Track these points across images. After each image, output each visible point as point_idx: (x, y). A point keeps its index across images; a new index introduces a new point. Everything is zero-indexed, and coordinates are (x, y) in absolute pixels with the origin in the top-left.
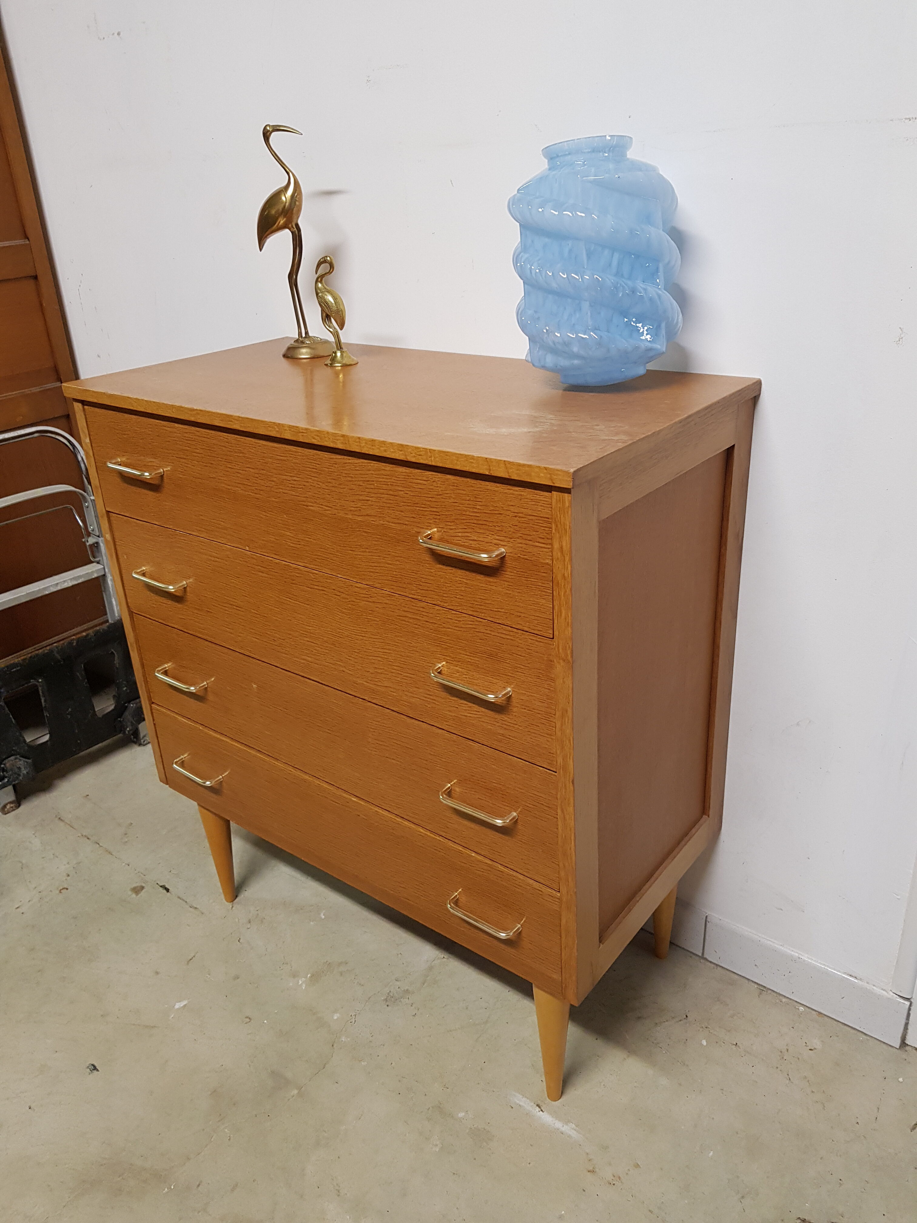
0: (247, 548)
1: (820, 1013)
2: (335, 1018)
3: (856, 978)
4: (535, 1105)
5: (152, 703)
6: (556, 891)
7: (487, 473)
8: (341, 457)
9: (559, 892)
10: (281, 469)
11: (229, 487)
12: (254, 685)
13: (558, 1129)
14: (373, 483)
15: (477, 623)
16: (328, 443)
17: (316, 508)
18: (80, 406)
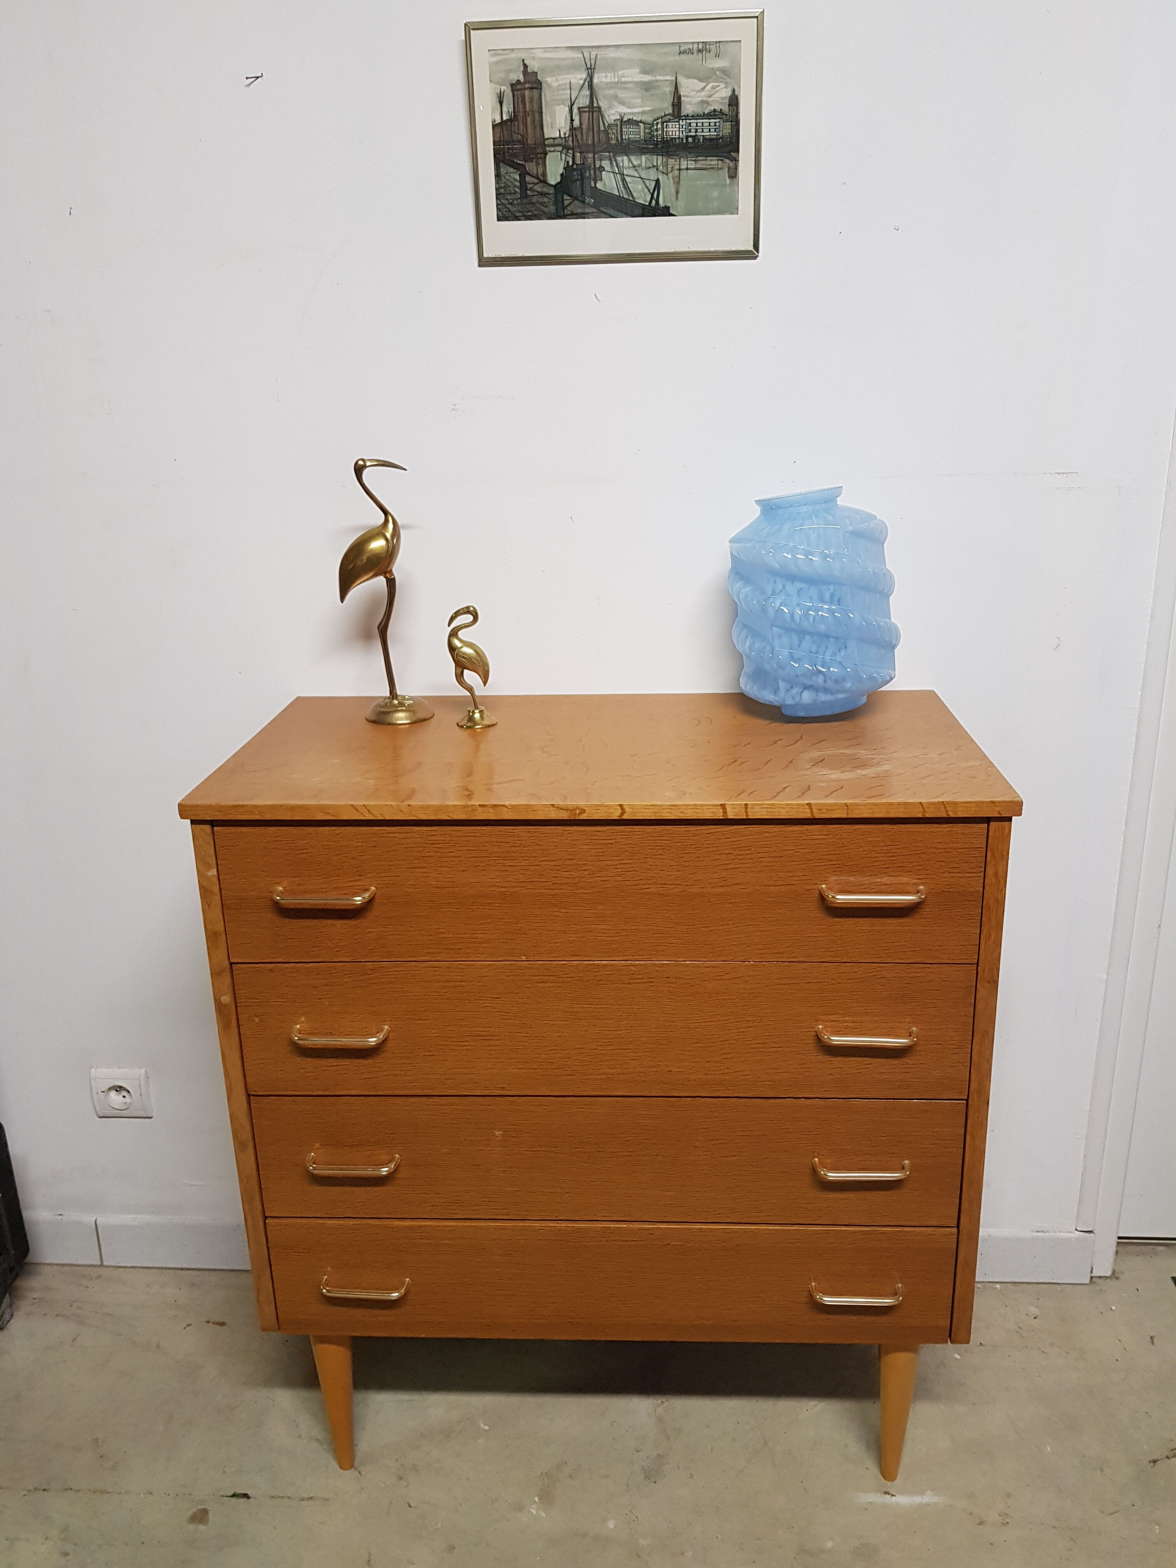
0: (524, 958)
1: (1014, 1283)
2: (612, 1526)
3: (1043, 1232)
4: (883, 1495)
5: (266, 1218)
6: (954, 1227)
7: (920, 815)
8: (706, 827)
9: (958, 1226)
10: (602, 854)
11: (503, 890)
12: (497, 1133)
13: (920, 1504)
14: (749, 848)
15: (880, 969)
16: (690, 815)
17: (653, 889)
18: (207, 828)
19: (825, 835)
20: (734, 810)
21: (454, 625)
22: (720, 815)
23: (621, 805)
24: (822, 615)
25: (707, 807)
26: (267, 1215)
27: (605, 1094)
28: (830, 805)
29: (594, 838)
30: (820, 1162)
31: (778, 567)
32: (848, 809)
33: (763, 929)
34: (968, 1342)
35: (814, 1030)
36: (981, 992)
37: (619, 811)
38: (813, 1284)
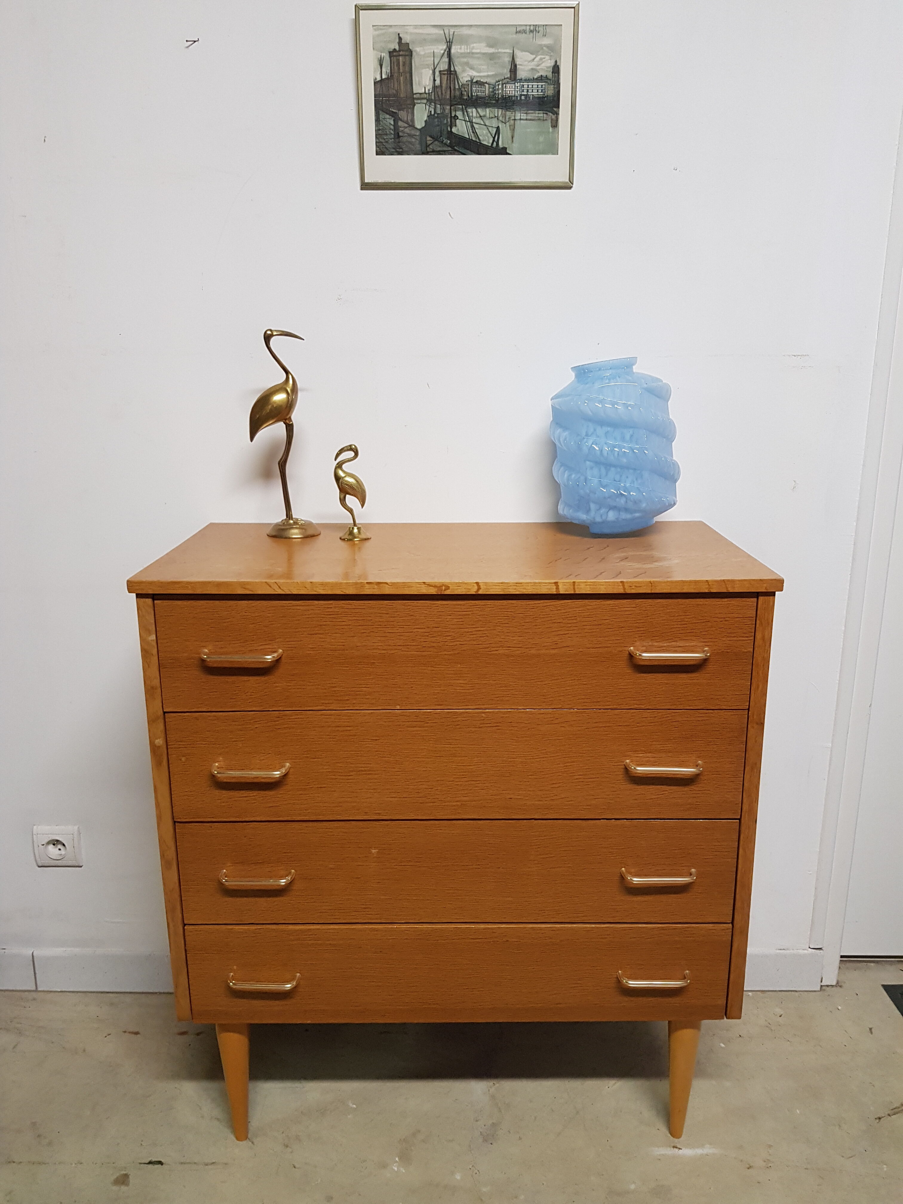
0: (398, 707)
2: (459, 1178)
3: (784, 949)
4: (672, 1149)
5: (185, 925)
6: (729, 923)
7: (707, 591)
8: (542, 601)
9: (732, 923)
10: (462, 623)
11: (384, 652)
12: (373, 851)
13: (702, 1155)
14: (576, 618)
15: (673, 714)
16: (530, 591)
17: (501, 651)
18: (149, 601)
19: (634, 607)
20: (565, 587)
21: (340, 459)
22: (554, 591)
23: (477, 583)
24: (624, 451)
25: (544, 584)
26: (186, 922)
27: (460, 817)
28: (638, 582)
29: (455, 610)
30: (626, 870)
31: (590, 413)
32: (652, 586)
33: (585, 683)
34: (740, 1018)
35: (623, 764)
36: (751, 732)
37: (476, 587)
38: (620, 972)
